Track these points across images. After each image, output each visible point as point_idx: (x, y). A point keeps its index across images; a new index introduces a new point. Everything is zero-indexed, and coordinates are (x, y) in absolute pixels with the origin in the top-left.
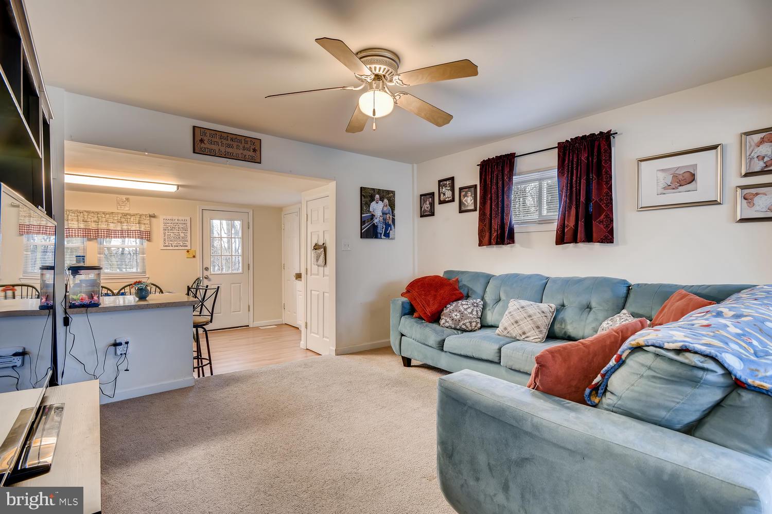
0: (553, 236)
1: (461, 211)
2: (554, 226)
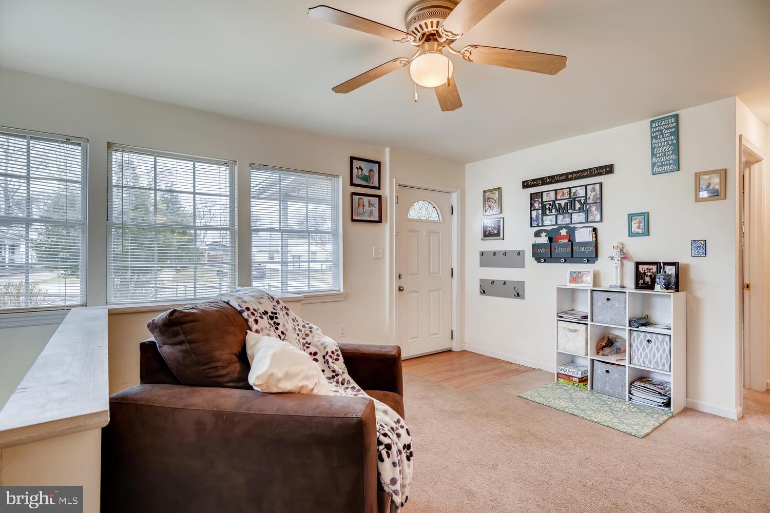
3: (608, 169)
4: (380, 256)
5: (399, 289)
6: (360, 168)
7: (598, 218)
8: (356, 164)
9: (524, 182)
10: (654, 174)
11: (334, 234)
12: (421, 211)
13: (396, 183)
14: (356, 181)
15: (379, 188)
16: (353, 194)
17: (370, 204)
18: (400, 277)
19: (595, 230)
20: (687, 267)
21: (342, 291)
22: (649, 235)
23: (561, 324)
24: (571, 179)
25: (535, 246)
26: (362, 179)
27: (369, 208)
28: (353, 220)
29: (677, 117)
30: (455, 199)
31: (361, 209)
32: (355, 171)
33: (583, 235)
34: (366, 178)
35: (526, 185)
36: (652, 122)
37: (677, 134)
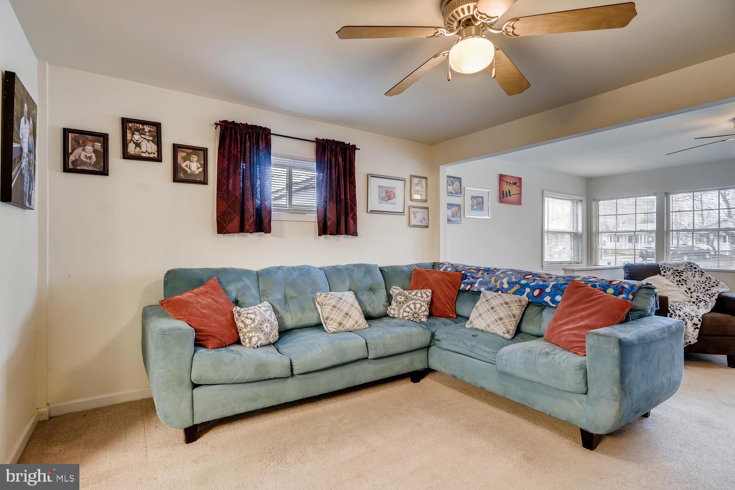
0: (314, 227)
1: (176, 179)
2: (314, 217)
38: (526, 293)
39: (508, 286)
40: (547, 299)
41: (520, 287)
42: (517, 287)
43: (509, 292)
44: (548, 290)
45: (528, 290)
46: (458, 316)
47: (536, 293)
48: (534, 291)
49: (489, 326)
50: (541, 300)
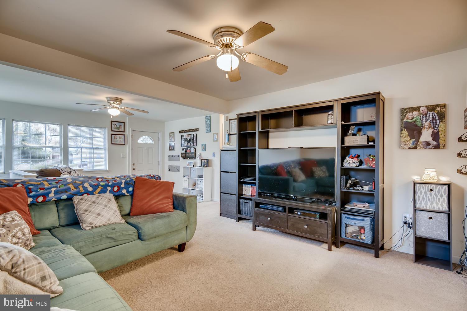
3: (198, 130)
4: (125, 157)
5: (133, 169)
6: (115, 125)
7: (196, 145)
8: (113, 123)
9: (180, 131)
10: (206, 132)
11: (105, 149)
12: (144, 140)
13: (131, 130)
14: (113, 129)
15: (124, 132)
16: (112, 134)
17: (120, 138)
18: (134, 164)
19: (195, 149)
20: (211, 161)
21: (107, 169)
22: (205, 151)
23: (184, 179)
24: (190, 132)
25: (182, 153)
26: (116, 129)
27: (119, 139)
28: (112, 144)
29: (210, 116)
30: (160, 135)
31: (116, 140)
32: (113, 126)
33: (192, 150)
34: (118, 128)
35: (181, 132)
36: (206, 117)
37: (210, 121)
38: (108, 191)
39: (92, 189)
40: (124, 191)
41: (102, 188)
42: (100, 189)
43: (94, 193)
44: (123, 186)
45: (109, 189)
46: (39, 230)
47: (116, 189)
48: (114, 188)
49: (109, 220)
50: (120, 193)
